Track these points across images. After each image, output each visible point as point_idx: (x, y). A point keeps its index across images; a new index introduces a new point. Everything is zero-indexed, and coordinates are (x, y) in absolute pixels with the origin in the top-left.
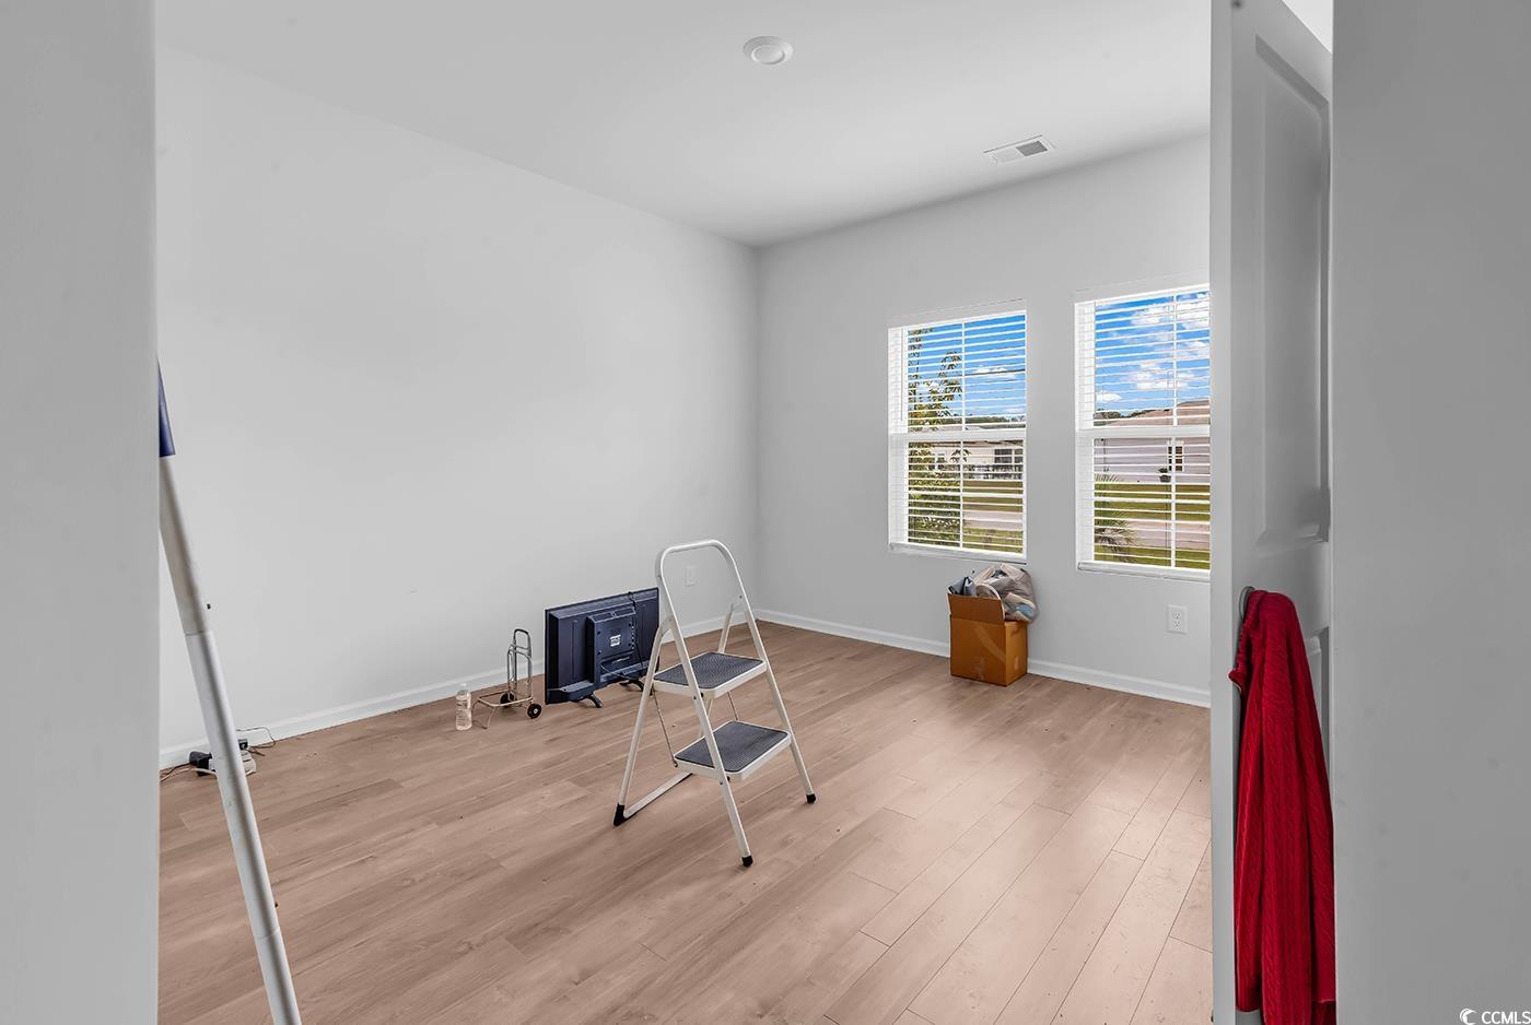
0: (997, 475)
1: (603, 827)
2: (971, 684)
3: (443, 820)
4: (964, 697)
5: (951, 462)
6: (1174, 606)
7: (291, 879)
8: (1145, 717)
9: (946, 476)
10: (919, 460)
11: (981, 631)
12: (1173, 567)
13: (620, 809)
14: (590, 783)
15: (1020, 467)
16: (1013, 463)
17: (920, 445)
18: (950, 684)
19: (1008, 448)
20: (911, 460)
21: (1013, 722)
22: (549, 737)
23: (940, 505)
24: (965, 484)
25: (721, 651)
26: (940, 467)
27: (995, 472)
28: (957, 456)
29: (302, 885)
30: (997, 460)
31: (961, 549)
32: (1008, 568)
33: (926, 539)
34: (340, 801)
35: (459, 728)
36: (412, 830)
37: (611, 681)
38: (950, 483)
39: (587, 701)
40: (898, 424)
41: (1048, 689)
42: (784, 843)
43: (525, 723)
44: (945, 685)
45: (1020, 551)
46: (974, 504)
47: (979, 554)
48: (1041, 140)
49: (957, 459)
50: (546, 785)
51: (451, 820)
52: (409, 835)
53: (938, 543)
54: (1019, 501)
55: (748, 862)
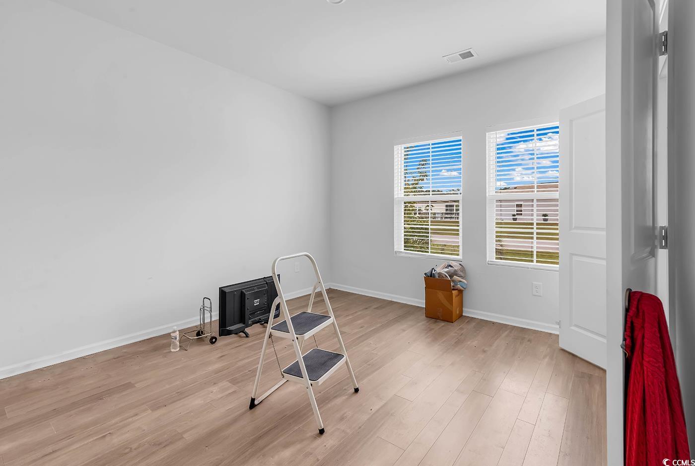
0: (447, 218)
1: (244, 410)
2: (436, 322)
3: (155, 407)
4: (433, 329)
5: (424, 211)
6: (536, 283)
7: (59, 450)
8: (523, 339)
9: (422, 218)
10: (409, 210)
11: (441, 296)
12: (535, 263)
13: (253, 400)
14: (238, 382)
15: (458, 214)
16: (455, 212)
17: (409, 203)
18: (426, 321)
19: (452, 204)
20: (405, 210)
21: (458, 342)
22: (220, 355)
23: (419, 232)
24: (432, 222)
25: (309, 311)
26: (419, 213)
27: (446, 216)
28: (427, 208)
29: (65, 454)
30: (447, 210)
31: (429, 254)
32: (453, 263)
33: (412, 249)
34: (98, 397)
35: (172, 350)
36: (136, 415)
37: (255, 323)
38: (424, 221)
39: (242, 334)
40: (399, 193)
41: (473, 324)
42: (342, 419)
43: (209, 347)
44: (423, 322)
45: (458, 255)
46: (436, 232)
47: (438, 256)
48: (471, 51)
49: (428, 210)
50: (215, 384)
51: (159, 408)
52: (133, 418)
53: (419, 251)
54: (458, 230)
55: (322, 432)
